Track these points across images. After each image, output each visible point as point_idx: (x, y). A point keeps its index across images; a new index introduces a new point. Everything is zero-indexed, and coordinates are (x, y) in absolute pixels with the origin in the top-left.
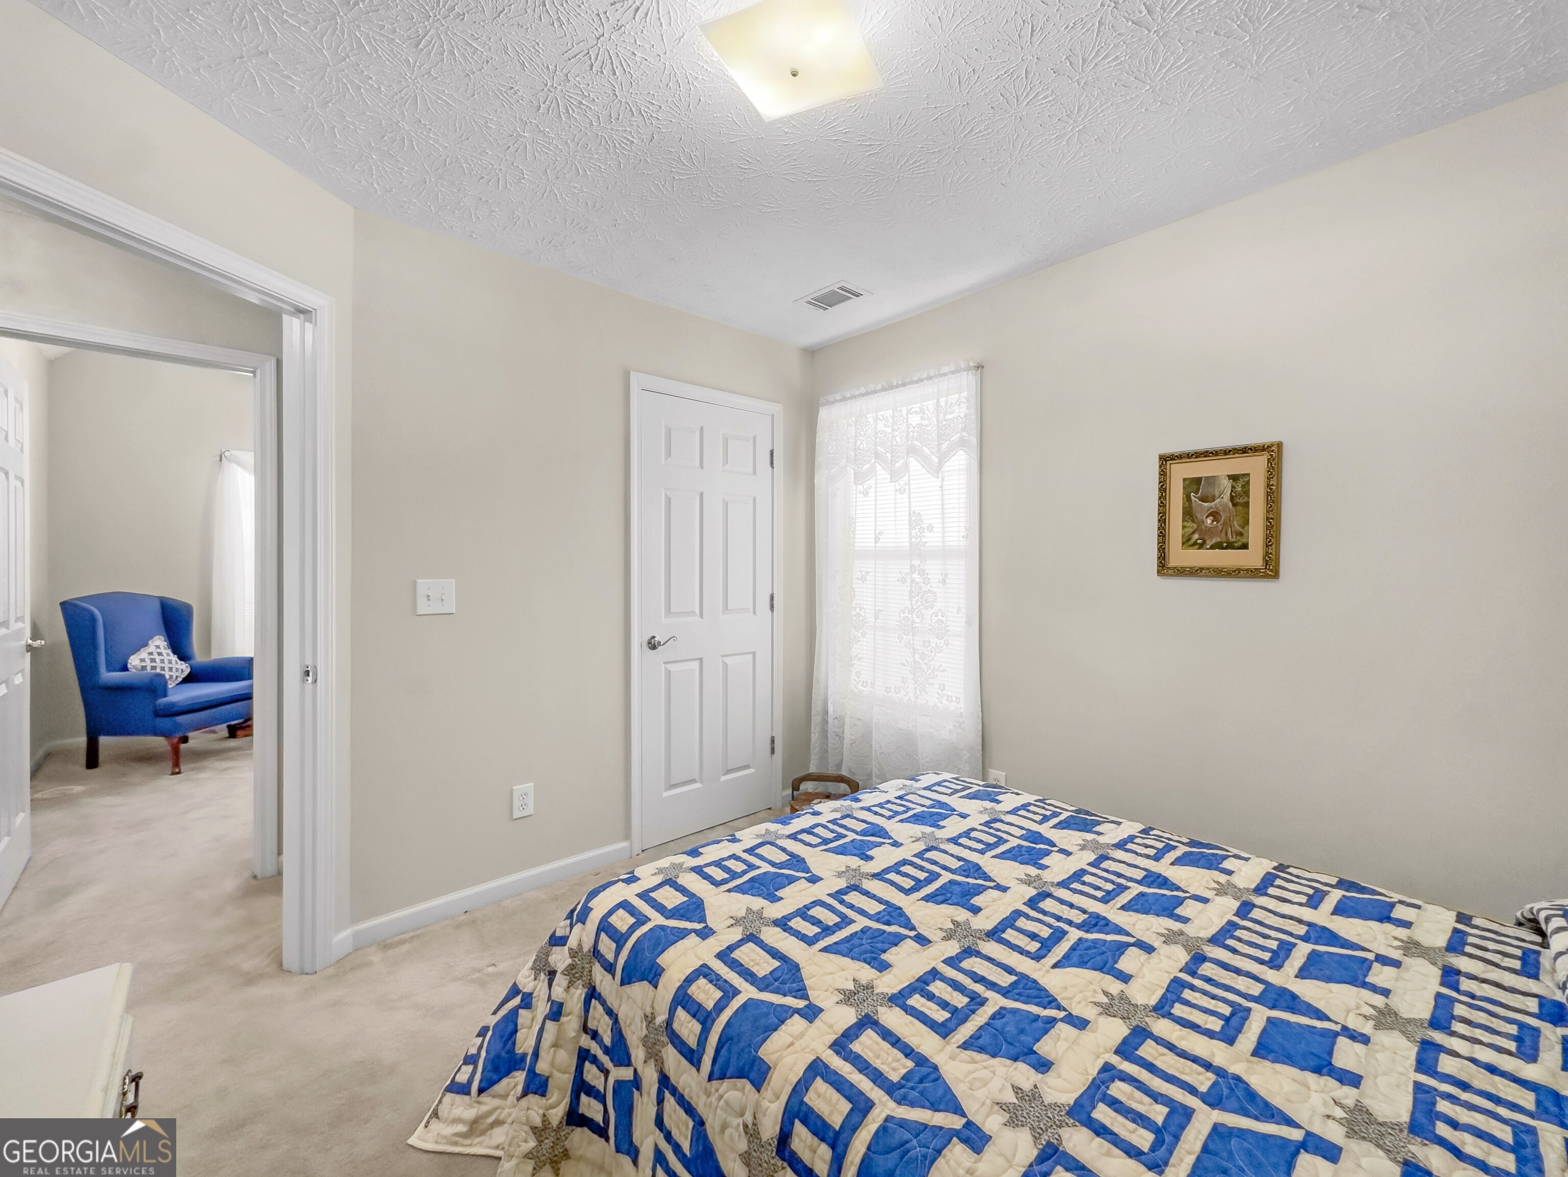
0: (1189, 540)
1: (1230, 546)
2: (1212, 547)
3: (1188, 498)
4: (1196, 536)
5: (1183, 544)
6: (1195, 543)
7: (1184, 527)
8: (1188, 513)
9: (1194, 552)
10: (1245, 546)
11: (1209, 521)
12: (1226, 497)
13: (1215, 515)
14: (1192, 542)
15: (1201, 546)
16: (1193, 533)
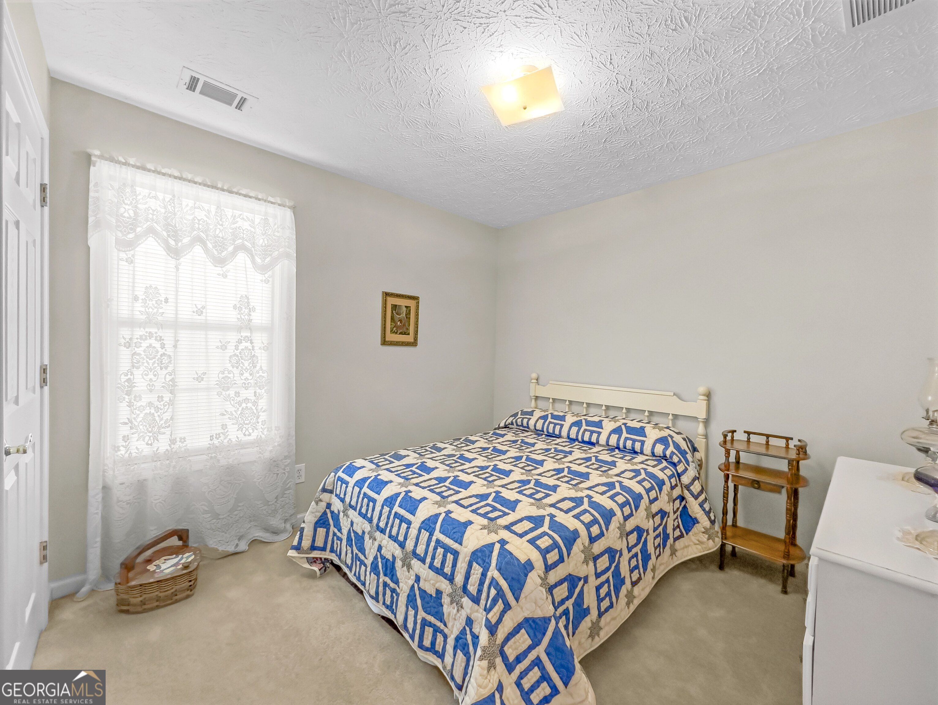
0: (393, 330)
1: (405, 334)
2: (399, 334)
3: (392, 312)
4: (395, 329)
5: (391, 331)
6: (394, 332)
7: (391, 325)
8: (392, 319)
9: (393, 335)
10: (409, 334)
11: (399, 323)
12: (404, 315)
13: (401, 321)
14: (393, 331)
15: (396, 333)
16: (394, 327)
